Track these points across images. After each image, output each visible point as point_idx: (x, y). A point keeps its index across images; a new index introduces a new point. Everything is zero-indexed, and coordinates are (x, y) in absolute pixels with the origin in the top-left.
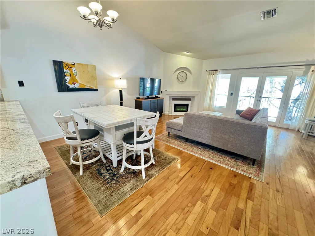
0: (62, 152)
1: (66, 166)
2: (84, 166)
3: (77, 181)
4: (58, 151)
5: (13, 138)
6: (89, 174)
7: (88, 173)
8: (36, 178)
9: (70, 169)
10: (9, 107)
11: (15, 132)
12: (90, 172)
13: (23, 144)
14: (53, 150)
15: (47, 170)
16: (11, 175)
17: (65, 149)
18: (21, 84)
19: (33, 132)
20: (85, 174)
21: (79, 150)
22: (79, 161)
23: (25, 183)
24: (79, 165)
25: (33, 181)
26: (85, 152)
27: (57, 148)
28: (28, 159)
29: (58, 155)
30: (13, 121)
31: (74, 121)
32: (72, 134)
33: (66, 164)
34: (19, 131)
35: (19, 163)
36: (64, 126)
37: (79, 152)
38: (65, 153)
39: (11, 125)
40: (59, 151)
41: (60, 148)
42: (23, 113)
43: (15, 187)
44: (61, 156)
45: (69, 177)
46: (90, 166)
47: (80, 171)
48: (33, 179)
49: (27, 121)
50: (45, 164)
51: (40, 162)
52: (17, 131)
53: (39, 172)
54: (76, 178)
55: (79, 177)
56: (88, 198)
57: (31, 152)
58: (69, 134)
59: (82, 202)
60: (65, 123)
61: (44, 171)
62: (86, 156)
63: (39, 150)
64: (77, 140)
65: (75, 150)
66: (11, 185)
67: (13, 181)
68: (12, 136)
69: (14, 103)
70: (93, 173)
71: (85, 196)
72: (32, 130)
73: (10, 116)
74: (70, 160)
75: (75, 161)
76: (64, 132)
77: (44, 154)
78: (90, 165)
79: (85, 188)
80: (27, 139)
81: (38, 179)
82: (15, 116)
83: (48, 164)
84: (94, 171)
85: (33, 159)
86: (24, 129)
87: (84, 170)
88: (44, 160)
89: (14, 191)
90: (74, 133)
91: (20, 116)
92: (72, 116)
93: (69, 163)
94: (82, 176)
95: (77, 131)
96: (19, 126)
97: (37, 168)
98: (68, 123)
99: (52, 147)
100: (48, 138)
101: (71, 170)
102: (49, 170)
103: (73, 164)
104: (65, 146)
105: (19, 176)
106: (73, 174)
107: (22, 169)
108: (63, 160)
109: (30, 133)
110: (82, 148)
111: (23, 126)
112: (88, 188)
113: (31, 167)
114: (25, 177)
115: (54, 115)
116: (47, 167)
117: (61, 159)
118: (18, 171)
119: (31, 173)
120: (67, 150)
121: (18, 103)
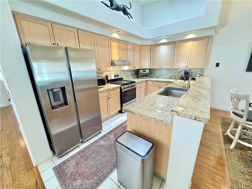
0: (224, 122)
1: (221, 133)
2: (238, 143)
3: (224, 150)
4: (220, 119)
5: (199, 97)
6: (239, 154)
7: (239, 152)
8: (200, 120)
9: (223, 137)
10: (204, 80)
11: (201, 94)
12: (241, 152)
13: (202, 102)
14: (218, 117)
15: (207, 120)
16: (192, 113)
17: (227, 121)
18: (218, 65)
19: (210, 97)
20: (235, 150)
21: (240, 128)
22: (234, 137)
23: (195, 119)
24: (233, 140)
25: (199, 121)
26: (246, 134)
27: (221, 117)
28: (201, 110)
29: (220, 122)
30: (203, 89)
31: (247, 101)
32: (240, 111)
33: (222, 132)
34: (203, 95)
35: (197, 110)
36: (235, 102)
37: (239, 130)
38: (226, 124)
39: (201, 90)
40: (222, 120)
41: (223, 119)
42: (210, 85)
43: (191, 118)
44: (221, 124)
45: (220, 142)
46: (244, 149)
47: (231, 144)
48: (199, 120)
49: (210, 90)
50: (208, 116)
51: (206, 114)
52: (203, 94)
53: (203, 118)
54: (225, 146)
55: (228, 148)
56: (227, 169)
57: (204, 107)
58: (237, 110)
59: (220, 166)
60: (237, 99)
61: (206, 119)
62: (245, 138)
63: (208, 108)
64: (242, 118)
65: (236, 126)
66: (191, 117)
67: (192, 115)
68: (199, 96)
69: (208, 77)
70: (244, 156)
71: (225, 165)
72: (210, 96)
73: (203, 85)
74: (226, 131)
75: (231, 135)
76: (233, 106)
77: (210, 111)
78: (246, 148)
79: (228, 160)
80: (205, 100)
81: (201, 121)
82: (205, 86)
83: (209, 117)
84: (247, 155)
85: (203, 111)
86: (206, 94)
87: (236, 147)
88: (208, 114)
89: (191, 120)
90: (243, 111)
91: (207, 87)
92: (247, 96)
93: (225, 133)
94: (231, 150)
95: (247, 110)
96: (204, 92)
97: (203, 116)
98: (241, 100)
99: (218, 115)
100: (219, 107)
101: (224, 139)
102: (208, 120)
103: (227, 135)
104: (229, 119)
105: (195, 115)
106: (224, 142)
107: (197, 113)
108: (222, 128)
109: (208, 98)
110: (244, 128)
111: (207, 93)
112: (231, 162)
113: (201, 114)
114: (197, 117)
115: (231, 91)
116: (208, 118)
117: (220, 126)
118: (195, 112)
119: (200, 116)
120: (228, 122)
121: (210, 78)
